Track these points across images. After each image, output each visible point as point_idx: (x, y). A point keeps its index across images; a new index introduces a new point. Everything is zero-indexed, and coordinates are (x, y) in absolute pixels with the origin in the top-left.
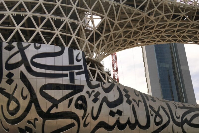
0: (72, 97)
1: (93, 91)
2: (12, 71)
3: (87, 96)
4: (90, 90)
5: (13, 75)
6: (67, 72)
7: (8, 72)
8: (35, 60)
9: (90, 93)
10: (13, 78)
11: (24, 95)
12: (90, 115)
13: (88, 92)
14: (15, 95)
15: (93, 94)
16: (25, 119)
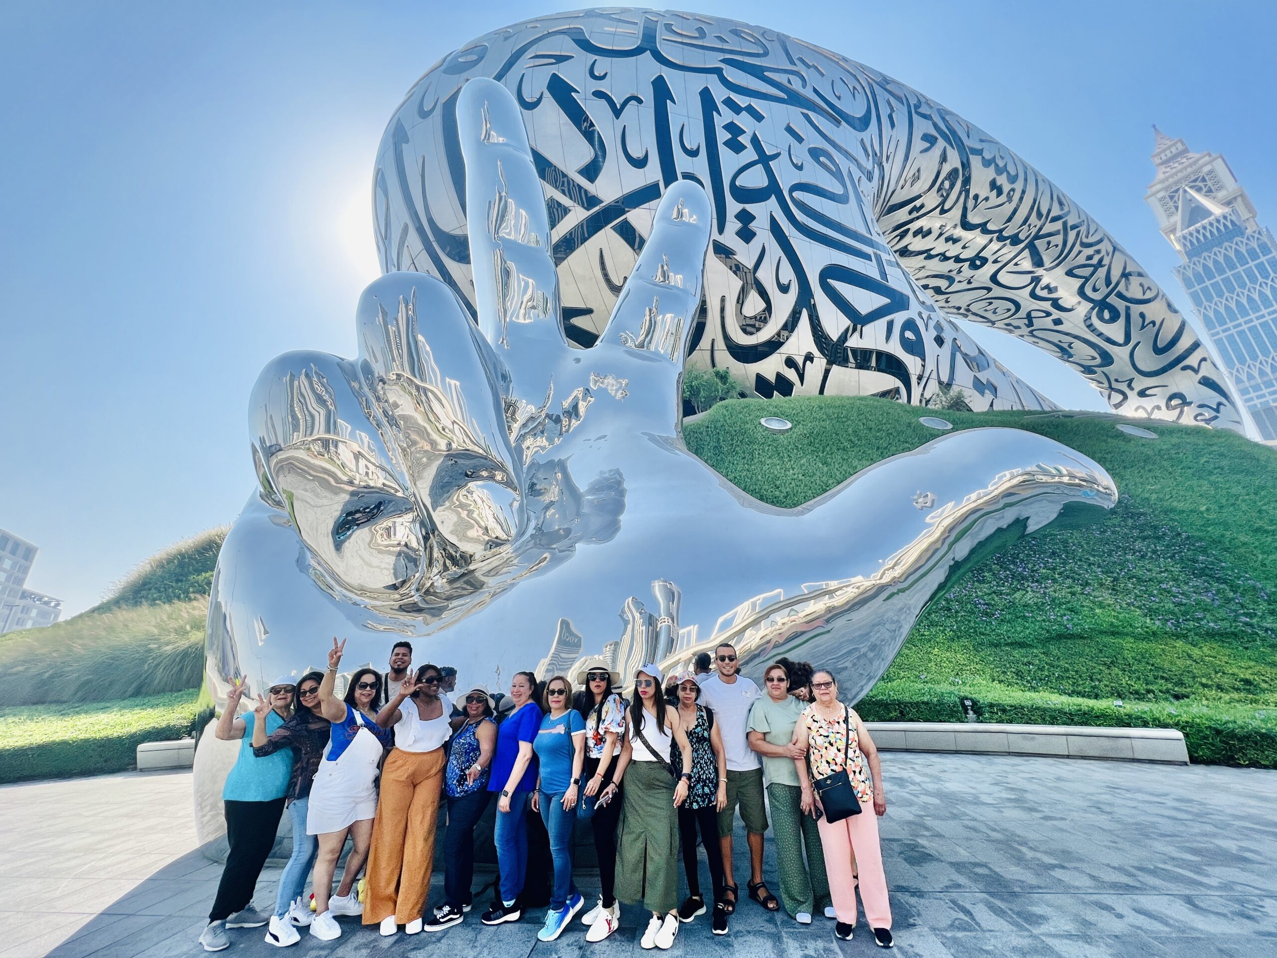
0: (893, 316)
1: (929, 318)
2: (751, 208)
3: (920, 324)
4: (924, 313)
5: (752, 218)
6: (870, 251)
7: (739, 207)
8: (799, 196)
9: (925, 318)
10: (753, 226)
11: (784, 281)
12: (934, 375)
13: (920, 314)
14: (760, 275)
15: (932, 324)
16: (783, 349)
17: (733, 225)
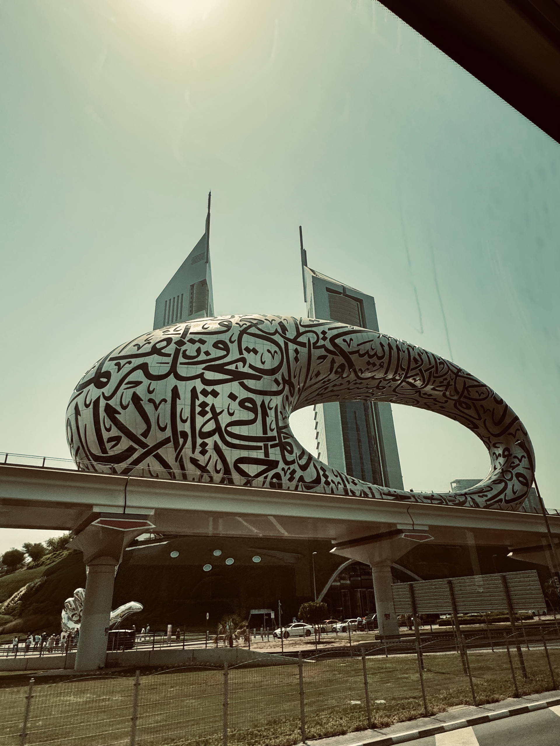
0: (268, 473)
1: (289, 468)
2: (206, 440)
3: (282, 473)
4: (286, 467)
5: (207, 444)
6: (261, 444)
7: (202, 441)
8: (229, 429)
9: (286, 470)
10: (207, 448)
11: (218, 469)
13: (283, 469)
14: (208, 468)
15: (289, 471)
17: (198, 449)
